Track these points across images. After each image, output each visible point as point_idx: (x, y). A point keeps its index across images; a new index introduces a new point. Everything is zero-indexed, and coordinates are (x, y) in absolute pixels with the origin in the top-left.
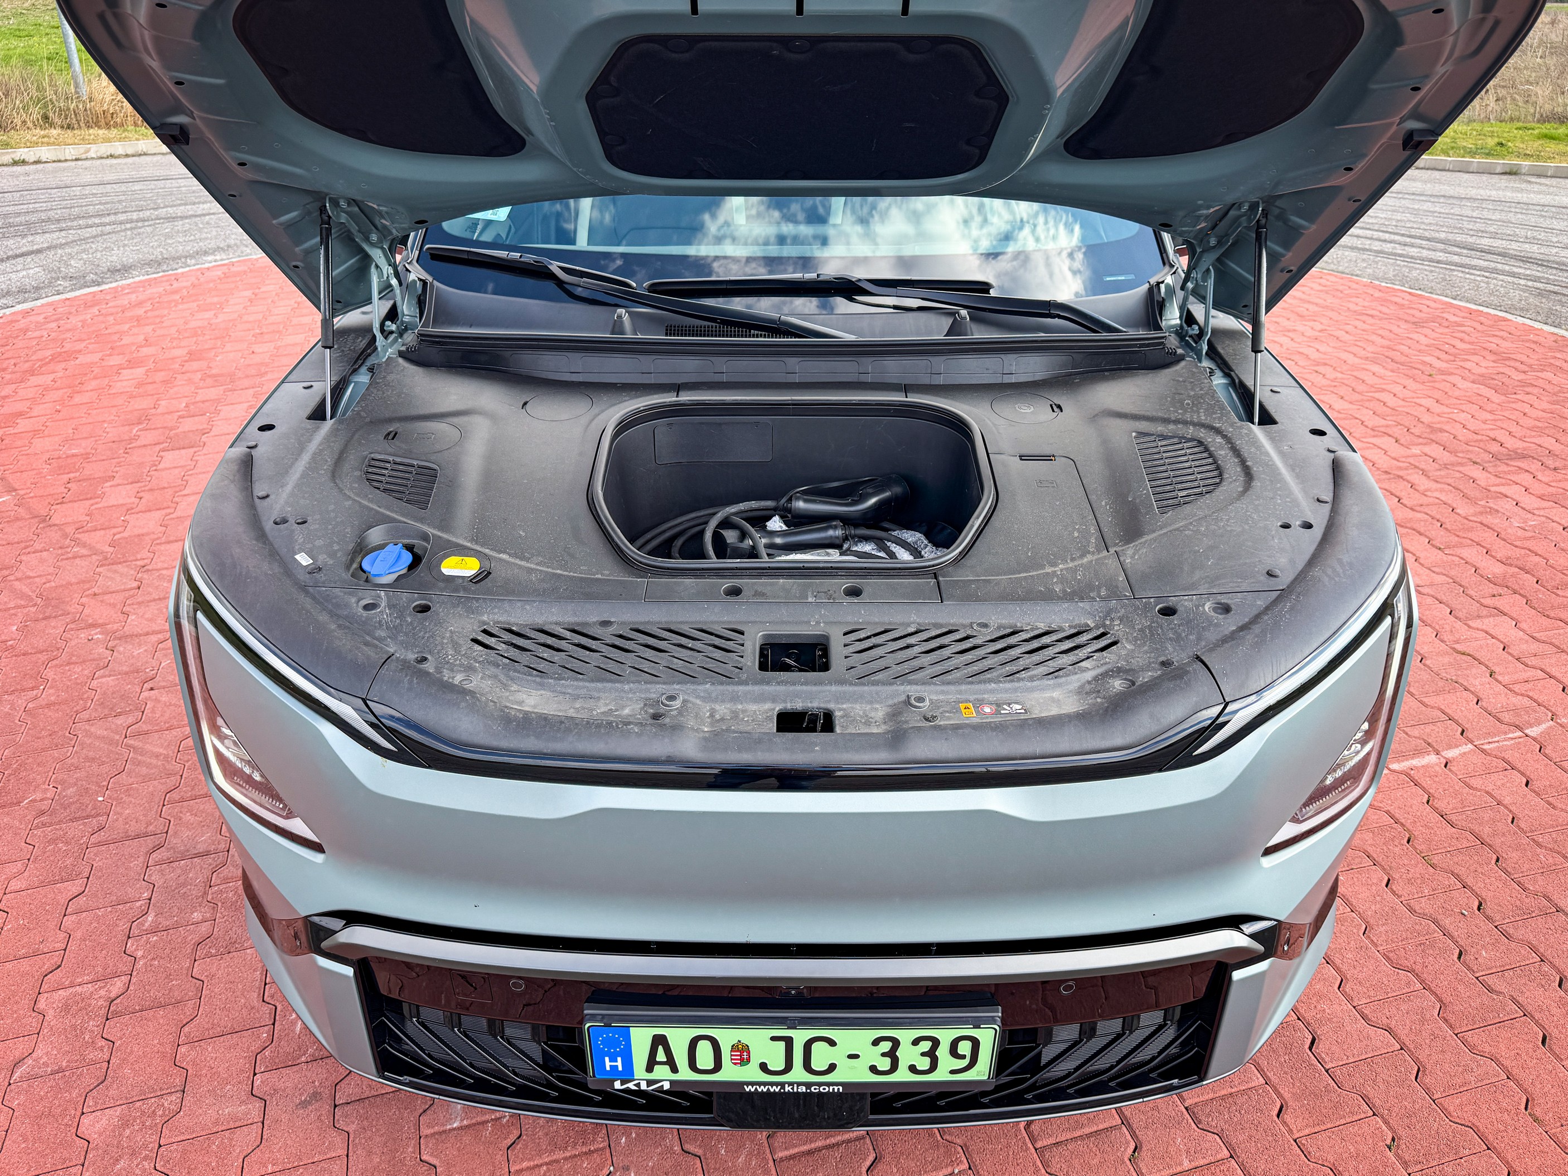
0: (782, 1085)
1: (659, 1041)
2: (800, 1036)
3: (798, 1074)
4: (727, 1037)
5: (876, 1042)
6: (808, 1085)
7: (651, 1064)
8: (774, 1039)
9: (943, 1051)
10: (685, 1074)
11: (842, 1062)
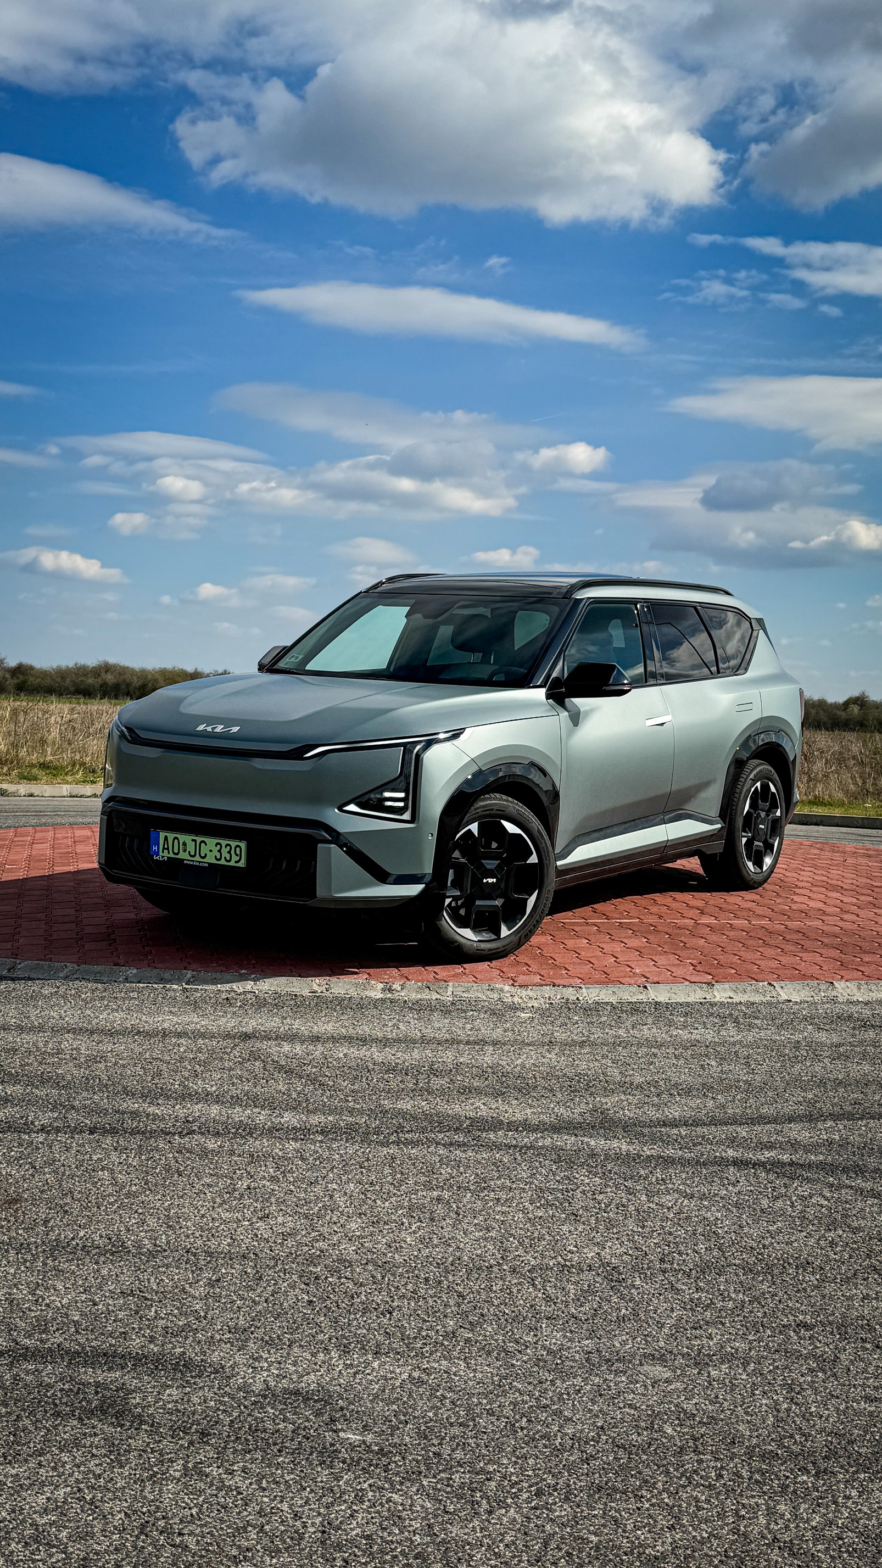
0: (193, 861)
1: (166, 838)
2: (199, 839)
3: (197, 858)
4: (183, 838)
5: (216, 846)
6: (200, 862)
7: (164, 848)
8: (193, 840)
9: (233, 852)
10: (171, 855)
11: (209, 853)
